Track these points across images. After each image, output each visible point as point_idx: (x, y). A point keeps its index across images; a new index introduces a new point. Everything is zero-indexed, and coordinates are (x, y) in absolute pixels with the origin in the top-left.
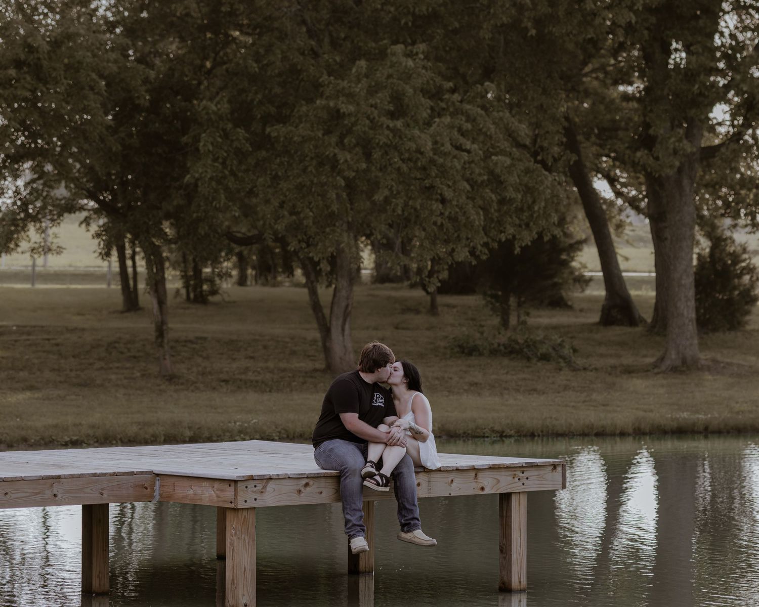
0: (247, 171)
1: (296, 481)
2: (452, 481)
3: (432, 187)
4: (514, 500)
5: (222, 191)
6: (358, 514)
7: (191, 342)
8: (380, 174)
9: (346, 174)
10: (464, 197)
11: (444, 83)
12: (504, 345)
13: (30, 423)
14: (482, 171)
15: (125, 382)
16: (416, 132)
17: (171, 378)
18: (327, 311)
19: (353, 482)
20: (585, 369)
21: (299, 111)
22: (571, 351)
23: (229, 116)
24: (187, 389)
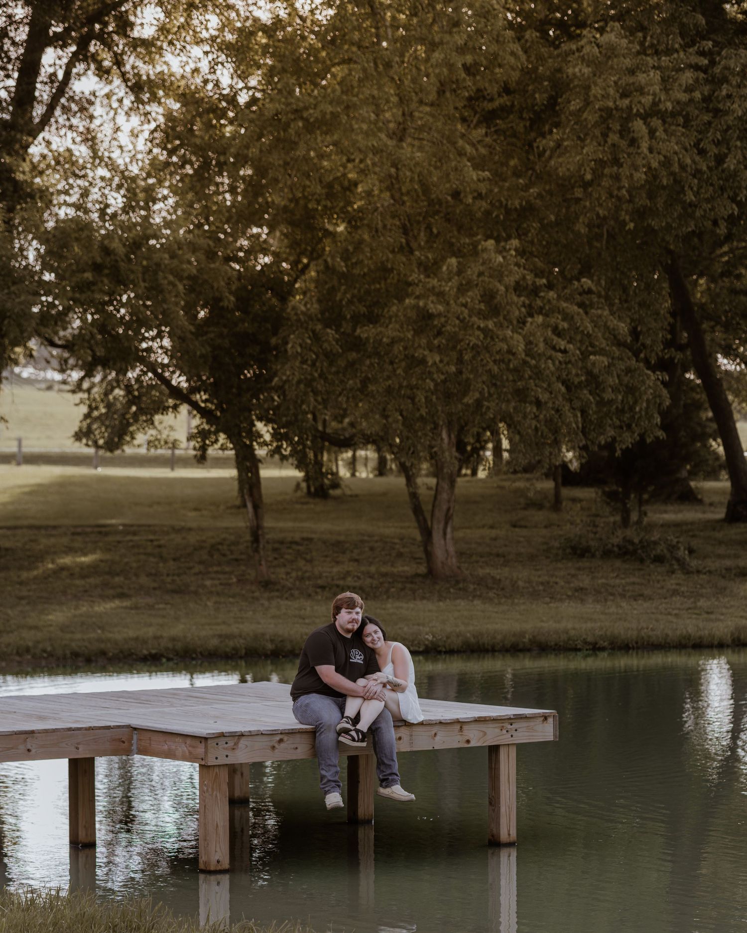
0: (337, 373)
1: (269, 737)
2: (435, 734)
3: (525, 389)
4: (503, 753)
5: (311, 394)
6: (333, 770)
7: (296, 543)
8: (471, 376)
9: (435, 376)
10: (560, 399)
11: (537, 280)
12: (618, 546)
13: (110, 635)
14: (579, 372)
15: (220, 588)
16: (509, 332)
17: (267, 585)
18: (428, 516)
19: (328, 738)
20: (698, 572)
21: (388, 311)
22: (687, 552)
23: (319, 316)
24: (281, 597)
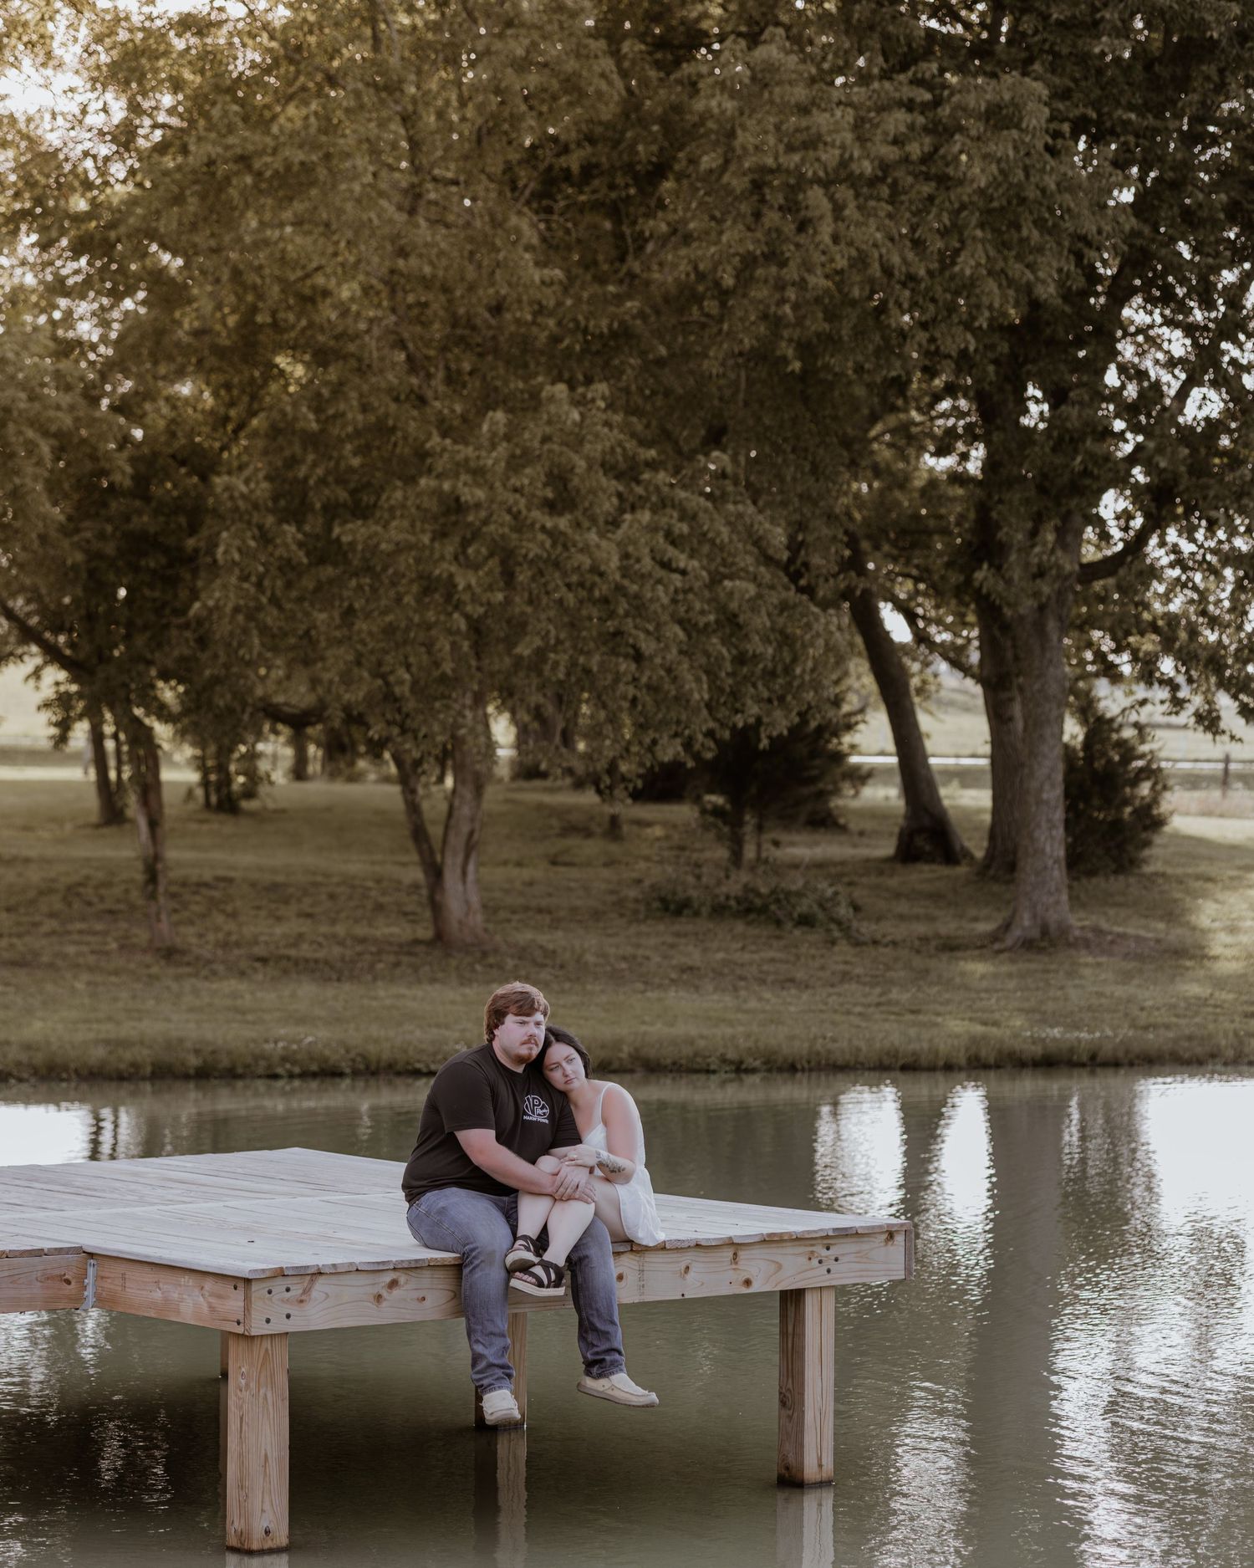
0: (300, 600)
1: (371, 1276)
2: (688, 1268)
3: (618, 633)
4: (810, 1302)
5: (255, 632)
6: (499, 1343)
7: (206, 885)
8: (529, 610)
9: (469, 608)
10: (674, 651)
11: (641, 451)
12: (736, 898)
14: (706, 607)
15: (91, 959)
16: (593, 537)
17: (170, 954)
19: (488, 1278)
20: (875, 942)
21: (389, 498)
22: (851, 910)
23: (270, 504)
24: (196, 975)
